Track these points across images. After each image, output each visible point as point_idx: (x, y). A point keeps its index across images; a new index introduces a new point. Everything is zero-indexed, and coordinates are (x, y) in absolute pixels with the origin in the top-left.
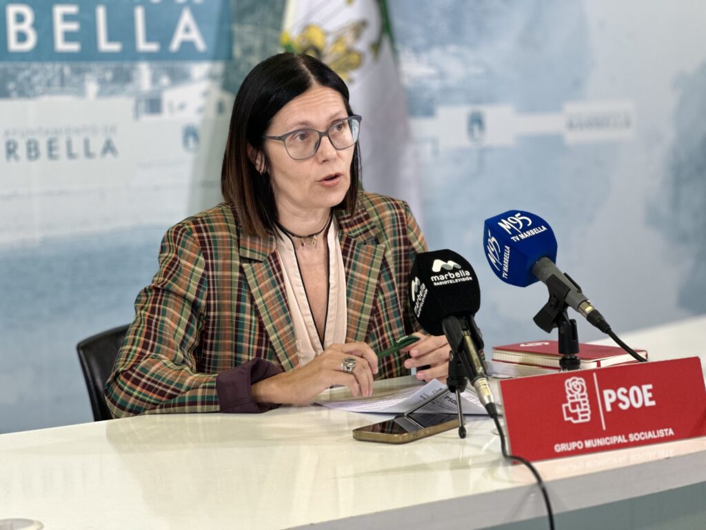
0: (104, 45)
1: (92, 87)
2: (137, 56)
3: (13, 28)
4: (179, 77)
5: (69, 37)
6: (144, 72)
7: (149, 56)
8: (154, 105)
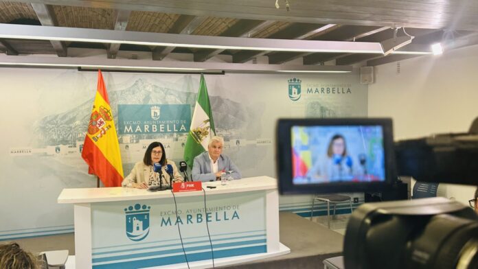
0: (168, 130)
1: (166, 137)
2: (174, 132)
3: (153, 128)
4: (181, 135)
5: (162, 129)
6: (175, 134)
7: (176, 132)
8: (177, 140)
